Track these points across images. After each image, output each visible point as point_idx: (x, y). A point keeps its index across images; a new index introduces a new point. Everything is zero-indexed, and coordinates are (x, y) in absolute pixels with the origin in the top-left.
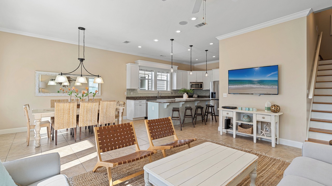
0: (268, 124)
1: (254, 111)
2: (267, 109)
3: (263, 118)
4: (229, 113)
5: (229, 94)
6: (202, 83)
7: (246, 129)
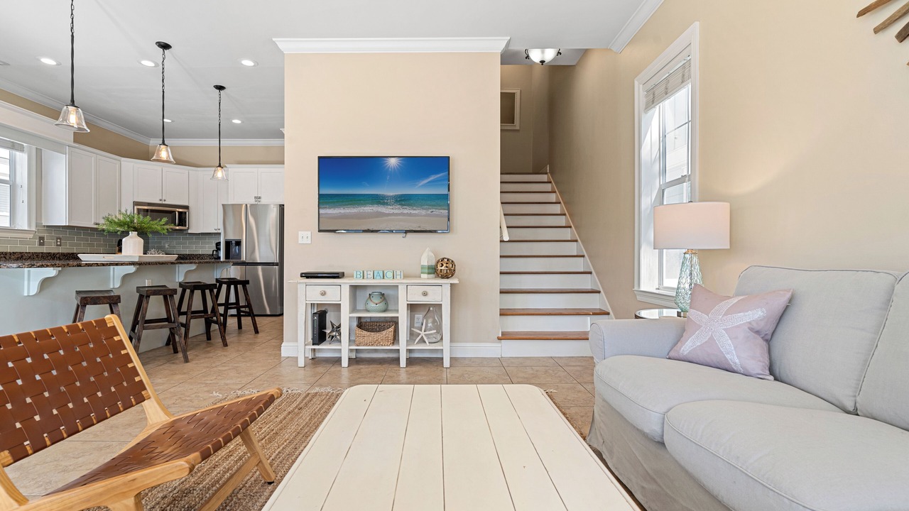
0: (429, 309)
1: (398, 277)
2: (426, 271)
3: (425, 294)
4: (328, 290)
5: (320, 231)
6: (187, 207)
7: (378, 334)
